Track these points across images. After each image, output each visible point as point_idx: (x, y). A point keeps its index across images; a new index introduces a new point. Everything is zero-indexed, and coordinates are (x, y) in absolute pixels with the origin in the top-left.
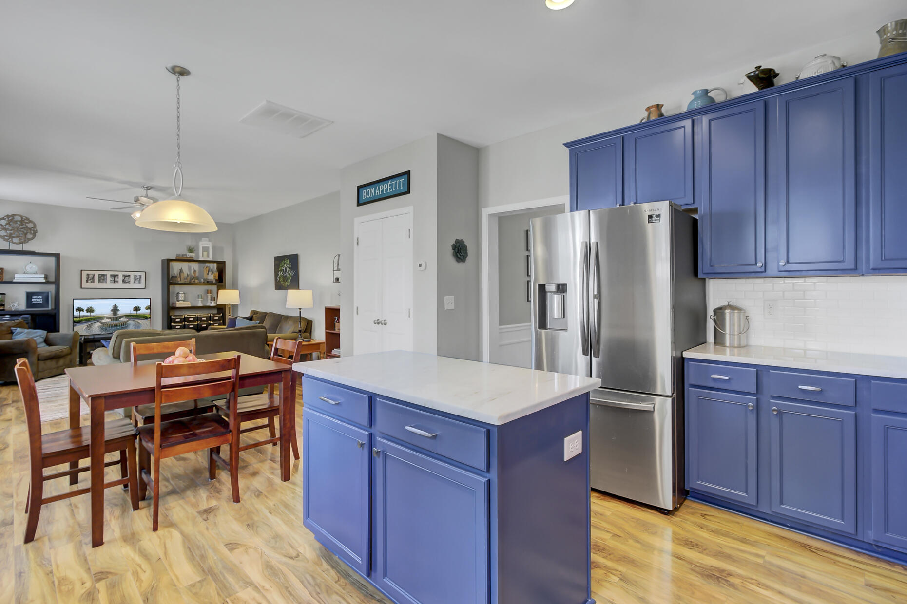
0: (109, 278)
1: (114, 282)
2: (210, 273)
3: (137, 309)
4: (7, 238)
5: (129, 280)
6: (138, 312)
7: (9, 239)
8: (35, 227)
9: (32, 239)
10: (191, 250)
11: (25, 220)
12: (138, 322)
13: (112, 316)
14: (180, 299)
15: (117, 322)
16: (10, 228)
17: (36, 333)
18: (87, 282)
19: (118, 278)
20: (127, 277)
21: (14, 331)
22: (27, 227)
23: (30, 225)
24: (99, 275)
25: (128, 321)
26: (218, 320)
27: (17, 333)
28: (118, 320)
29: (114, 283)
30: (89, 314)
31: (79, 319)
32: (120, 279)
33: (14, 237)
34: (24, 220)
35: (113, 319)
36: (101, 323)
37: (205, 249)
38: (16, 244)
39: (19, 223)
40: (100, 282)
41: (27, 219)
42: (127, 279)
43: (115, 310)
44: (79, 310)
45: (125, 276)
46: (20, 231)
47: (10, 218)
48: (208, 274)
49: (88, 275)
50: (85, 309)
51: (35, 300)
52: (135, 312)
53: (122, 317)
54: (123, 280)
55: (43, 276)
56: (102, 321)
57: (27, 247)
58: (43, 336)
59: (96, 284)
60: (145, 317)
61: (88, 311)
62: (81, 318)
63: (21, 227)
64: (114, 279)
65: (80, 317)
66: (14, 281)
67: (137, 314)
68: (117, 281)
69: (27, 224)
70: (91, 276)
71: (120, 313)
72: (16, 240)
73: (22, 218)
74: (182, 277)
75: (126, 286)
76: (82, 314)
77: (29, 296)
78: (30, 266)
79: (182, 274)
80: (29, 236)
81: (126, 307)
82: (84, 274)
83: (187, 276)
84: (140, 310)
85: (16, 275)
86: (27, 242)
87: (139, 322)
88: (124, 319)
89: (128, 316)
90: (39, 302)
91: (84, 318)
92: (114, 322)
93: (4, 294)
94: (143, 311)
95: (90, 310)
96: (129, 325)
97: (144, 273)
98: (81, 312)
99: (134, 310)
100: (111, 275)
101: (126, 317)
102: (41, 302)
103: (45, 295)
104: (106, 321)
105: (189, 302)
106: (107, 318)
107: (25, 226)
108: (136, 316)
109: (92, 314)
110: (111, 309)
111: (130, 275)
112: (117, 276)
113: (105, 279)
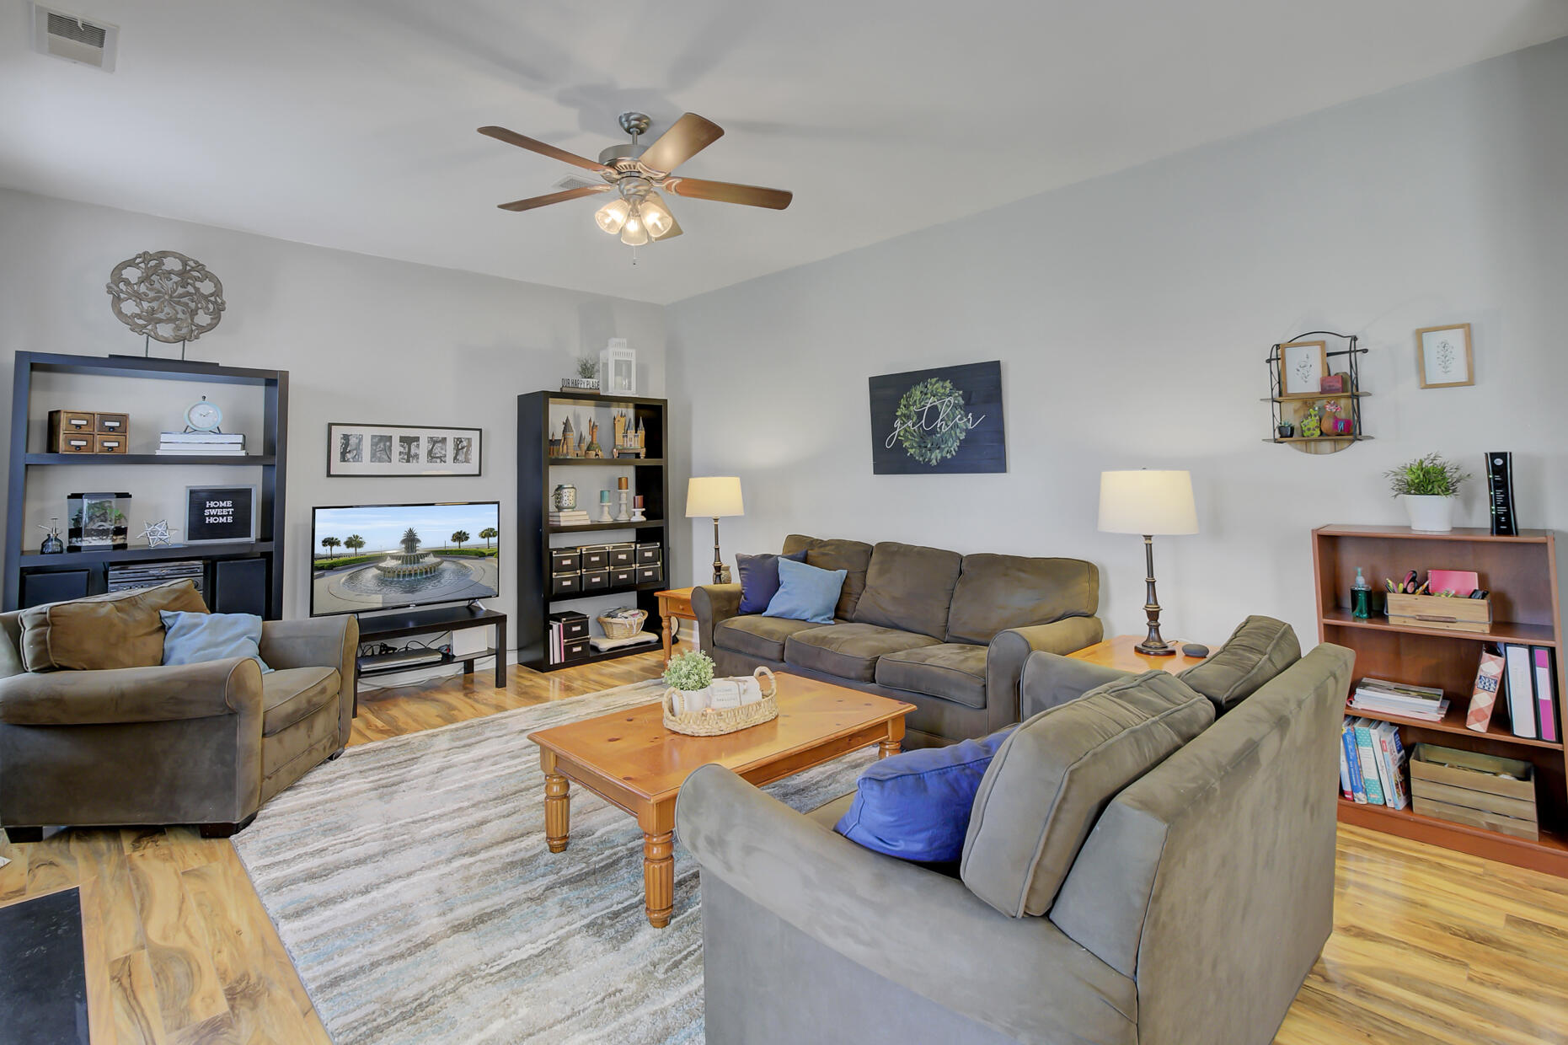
0: (397, 447)
1: (409, 457)
2: (631, 433)
3: (460, 536)
4: (141, 322)
5: (444, 452)
6: (465, 543)
7: (146, 326)
8: (218, 292)
9: (211, 327)
10: (587, 371)
11: (193, 269)
12: (465, 567)
13: (403, 554)
14: (565, 503)
15: (415, 566)
16: (151, 294)
17: (235, 623)
18: (343, 459)
19: (418, 446)
20: (439, 445)
21: (168, 622)
22: (197, 290)
23: (207, 288)
24: (373, 437)
25: (441, 563)
26: (652, 560)
27: (182, 627)
28: (418, 562)
29: (408, 461)
30: (352, 550)
31: (330, 561)
32: (423, 448)
33: (160, 321)
34: (191, 271)
35: (405, 560)
36: (379, 568)
37: (623, 366)
38: (167, 341)
39: (175, 278)
40: (374, 457)
41: (199, 267)
42: (437, 450)
43: (411, 540)
44: (330, 542)
45: (434, 441)
46: (178, 303)
47: (153, 263)
48: (625, 436)
49: (346, 437)
50: (343, 540)
51: (213, 512)
52: (456, 544)
53: (426, 555)
54: (430, 452)
55: (240, 439)
56: (383, 565)
57: (196, 352)
58: (253, 635)
59: (366, 465)
60: (480, 555)
61: (349, 544)
62: (335, 560)
63: (180, 290)
64: (409, 451)
65: (332, 557)
66: (158, 453)
67: (462, 548)
68: (417, 456)
69: (198, 284)
70: (353, 441)
71: (422, 547)
72: (165, 330)
73: (185, 264)
74: (568, 443)
75: (437, 468)
76: (336, 550)
77: (198, 501)
78: (202, 409)
79: (568, 435)
80: (203, 319)
81: (435, 530)
82: (338, 433)
83: (579, 442)
84: (467, 538)
85: (163, 438)
86: (197, 337)
87: (466, 564)
88: (431, 560)
89: (442, 553)
90: (221, 520)
91: (341, 559)
92: (409, 567)
93: (127, 495)
94: (475, 541)
95: (354, 542)
96: (444, 571)
97: (478, 432)
98: (335, 547)
99: (454, 540)
100: (403, 440)
101: (435, 556)
102: (230, 520)
103: (239, 497)
104: (390, 563)
105: (585, 513)
106: (394, 557)
107: (190, 289)
108: (459, 551)
109: (359, 550)
110: (402, 537)
111: (445, 438)
112: (417, 439)
113: (388, 451)
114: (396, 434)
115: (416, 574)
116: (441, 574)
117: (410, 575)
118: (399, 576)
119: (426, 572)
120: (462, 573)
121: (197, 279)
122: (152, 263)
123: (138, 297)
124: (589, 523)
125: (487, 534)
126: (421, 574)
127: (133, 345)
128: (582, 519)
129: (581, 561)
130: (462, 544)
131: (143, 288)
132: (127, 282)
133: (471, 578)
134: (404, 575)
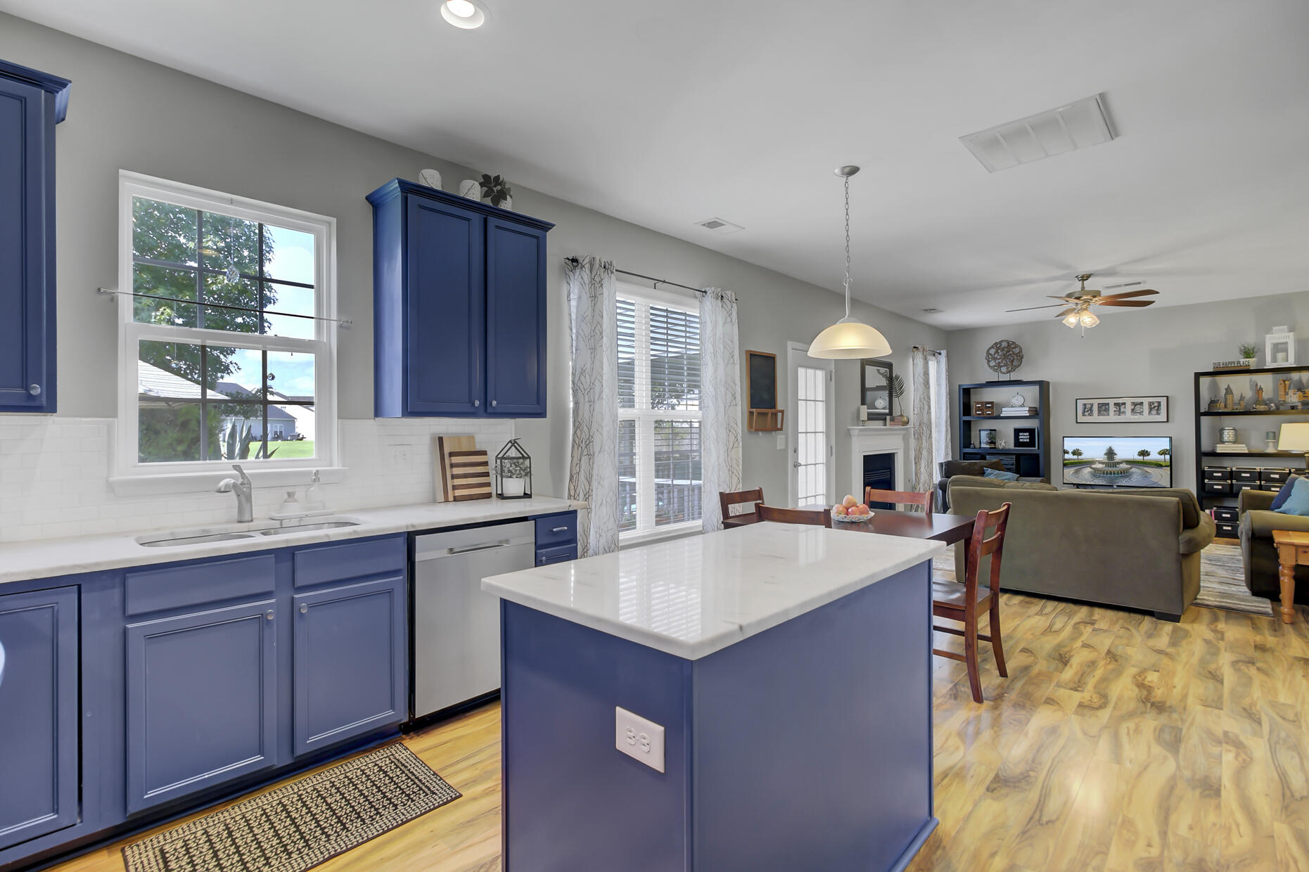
0: (1112, 408)
1: (1120, 413)
2: (1291, 392)
3: (1144, 453)
4: (997, 368)
5: (1142, 410)
6: (1146, 458)
7: (999, 369)
8: (1021, 351)
9: (1019, 366)
10: (1248, 353)
11: (1012, 345)
12: (1147, 472)
13: (1106, 461)
14: (1226, 439)
15: (1114, 469)
16: (999, 357)
18: (1084, 415)
19: (1125, 408)
20: (1138, 406)
22: (1014, 353)
23: (1017, 351)
24: (1099, 404)
25: (1131, 468)
28: (1116, 466)
29: (1119, 415)
30: (1076, 457)
31: (1066, 462)
32: (1129, 407)
33: (1002, 366)
35: (1107, 465)
36: (1092, 468)
37: (1279, 348)
38: (1005, 373)
39: (1006, 349)
40: (1099, 413)
41: (1014, 343)
42: (1138, 409)
43: (1110, 453)
45: (1135, 404)
46: (1008, 358)
48: (1286, 394)
49: (1085, 405)
50: (1071, 451)
51: (1022, 438)
52: (1141, 457)
53: (1119, 463)
54: (1133, 410)
55: (1029, 408)
56: (1093, 466)
57: (1014, 376)
59: (1095, 417)
60: (1156, 466)
61: (1074, 453)
62: (1072, 461)
63: (1008, 354)
64: (1120, 409)
66: (1002, 415)
67: (1146, 461)
68: (1124, 412)
69: (1014, 350)
70: (1088, 406)
71: (1118, 457)
72: (1004, 369)
73: (1008, 343)
74: (1229, 402)
75: (1138, 418)
76: (1069, 456)
77: (1017, 432)
78: (1016, 397)
79: (1229, 397)
80: (1017, 362)
81: (1127, 449)
82: (1080, 403)
83: (1240, 400)
84: (1149, 455)
85: (1003, 409)
86: (1014, 370)
88: (1124, 466)
89: (1128, 462)
90: (1025, 440)
91: (1075, 461)
92: (1110, 469)
93: (995, 430)
94: (1154, 456)
95: (1076, 452)
97: (1165, 398)
99: (1140, 455)
100: (1115, 404)
101: (1127, 464)
102: (1028, 440)
103: (1031, 431)
104: (1099, 466)
105: (1244, 445)
106: (1100, 462)
107: (1011, 352)
108: (1143, 460)
109: (1079, 457)
110: (1105, 451)
111: (1142, 403)
112: (1124, 404)
113: (1107, 410)
114: (1111, 402)
115: (1114, 473)
116: (1130, 475)
117: (1111, 473)
118: (1104, 473)
119: (1121, 473)
120: (1146, 475)
121: (1013, 348)
122: (997, 346)
123: (995, 359)
124: (1247, 452)
125: (1163, 453)
126: (1118, 473)
127: (994, 377)
128: (1242, 448)
129: (1232, 475)
130: (1145, 458)
131: (996, 356)
132: (991, 355)
133: (1152, 479)
134: (1107, 473)
